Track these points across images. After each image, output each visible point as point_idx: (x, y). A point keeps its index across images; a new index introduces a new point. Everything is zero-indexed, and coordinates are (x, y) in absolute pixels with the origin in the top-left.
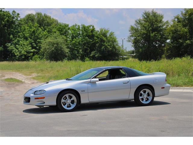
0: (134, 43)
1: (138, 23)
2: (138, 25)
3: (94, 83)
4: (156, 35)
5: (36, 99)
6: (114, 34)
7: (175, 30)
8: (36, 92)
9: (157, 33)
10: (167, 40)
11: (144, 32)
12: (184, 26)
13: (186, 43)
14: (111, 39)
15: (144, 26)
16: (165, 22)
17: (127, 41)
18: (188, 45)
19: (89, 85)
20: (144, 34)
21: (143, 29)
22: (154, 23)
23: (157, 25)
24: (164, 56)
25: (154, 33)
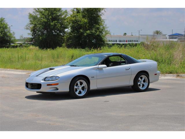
0: (32, 31)
1: (37, 10)
2: (37, 13)
3: (101, 69)
4: (56, 24)
5: (48, 85)
6: (4, 20)
7: (75, 20)
8: (46, 78)
9: (57, 23)
10: (65, 29)
11: (44, 20)
12: (84, 17)
13: (87, 33)
14: (2, 26)
15: (43, 14)
16: (64, 11)
17: (25, 28)
18: (88, 35)
19: (98, 72)
20: (44, 22)
21: (44, 18)
22: (53, 13)
23: (57, 14)
24: (64, 45)
25: (54, 22)
